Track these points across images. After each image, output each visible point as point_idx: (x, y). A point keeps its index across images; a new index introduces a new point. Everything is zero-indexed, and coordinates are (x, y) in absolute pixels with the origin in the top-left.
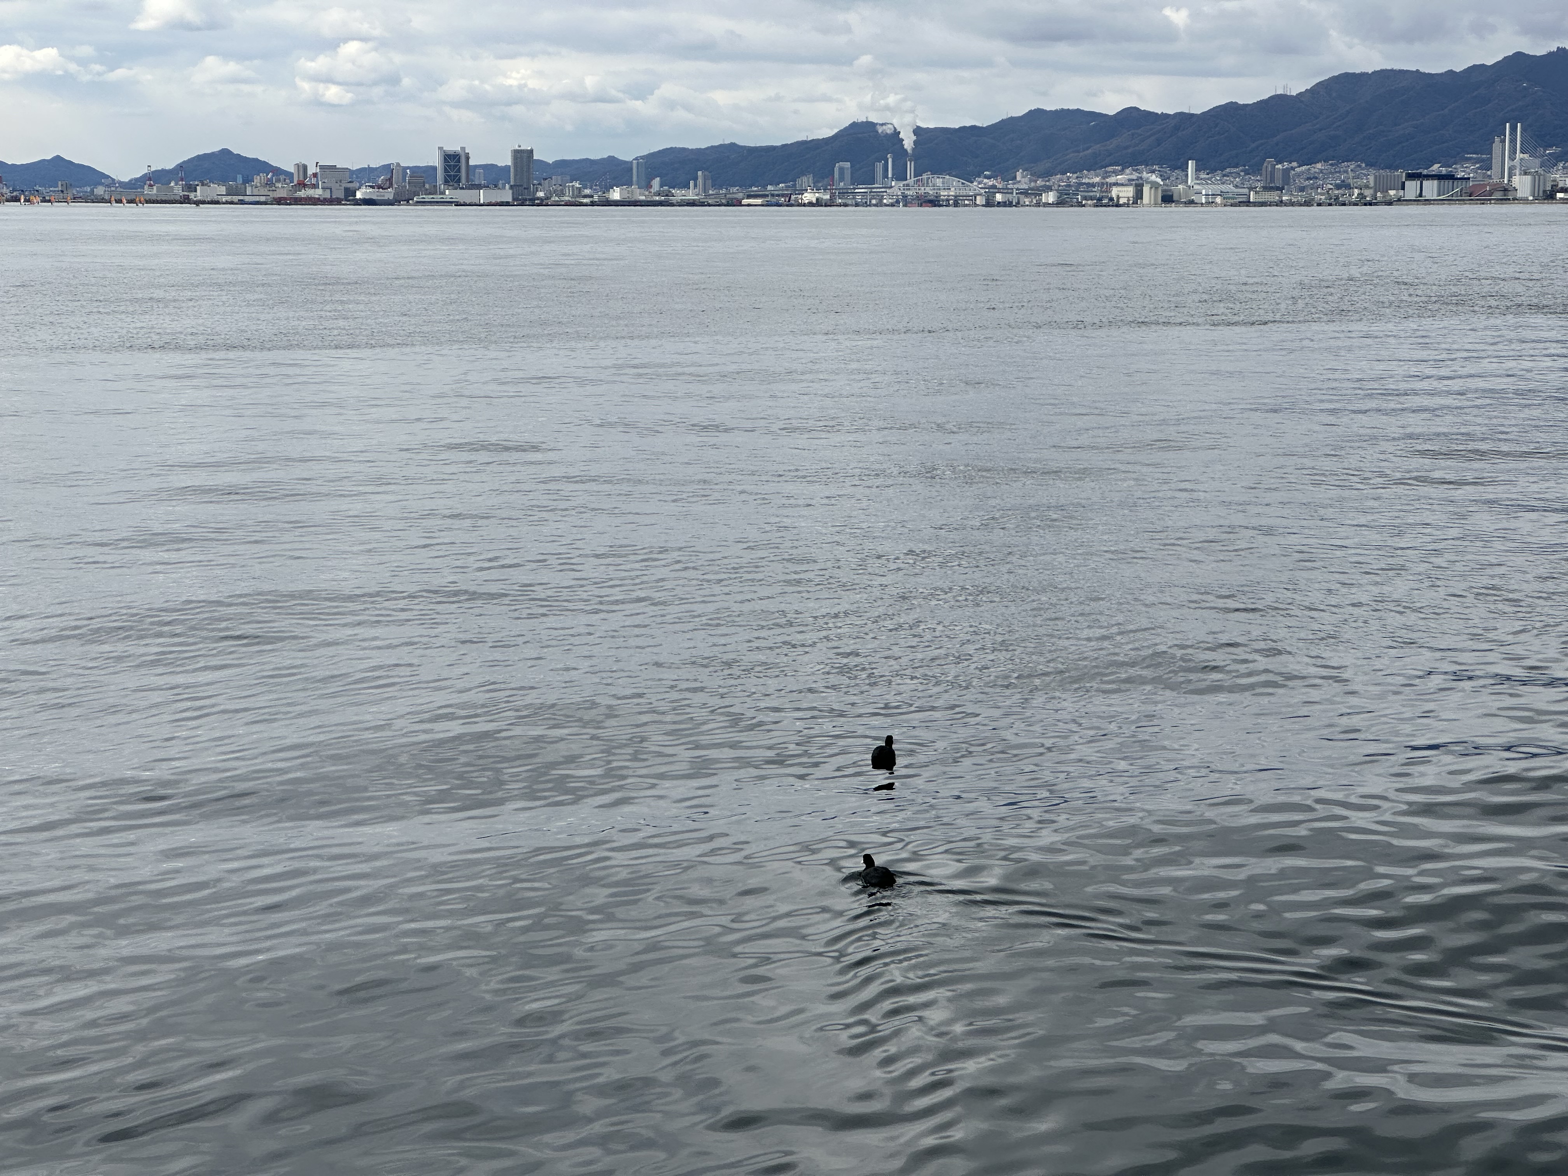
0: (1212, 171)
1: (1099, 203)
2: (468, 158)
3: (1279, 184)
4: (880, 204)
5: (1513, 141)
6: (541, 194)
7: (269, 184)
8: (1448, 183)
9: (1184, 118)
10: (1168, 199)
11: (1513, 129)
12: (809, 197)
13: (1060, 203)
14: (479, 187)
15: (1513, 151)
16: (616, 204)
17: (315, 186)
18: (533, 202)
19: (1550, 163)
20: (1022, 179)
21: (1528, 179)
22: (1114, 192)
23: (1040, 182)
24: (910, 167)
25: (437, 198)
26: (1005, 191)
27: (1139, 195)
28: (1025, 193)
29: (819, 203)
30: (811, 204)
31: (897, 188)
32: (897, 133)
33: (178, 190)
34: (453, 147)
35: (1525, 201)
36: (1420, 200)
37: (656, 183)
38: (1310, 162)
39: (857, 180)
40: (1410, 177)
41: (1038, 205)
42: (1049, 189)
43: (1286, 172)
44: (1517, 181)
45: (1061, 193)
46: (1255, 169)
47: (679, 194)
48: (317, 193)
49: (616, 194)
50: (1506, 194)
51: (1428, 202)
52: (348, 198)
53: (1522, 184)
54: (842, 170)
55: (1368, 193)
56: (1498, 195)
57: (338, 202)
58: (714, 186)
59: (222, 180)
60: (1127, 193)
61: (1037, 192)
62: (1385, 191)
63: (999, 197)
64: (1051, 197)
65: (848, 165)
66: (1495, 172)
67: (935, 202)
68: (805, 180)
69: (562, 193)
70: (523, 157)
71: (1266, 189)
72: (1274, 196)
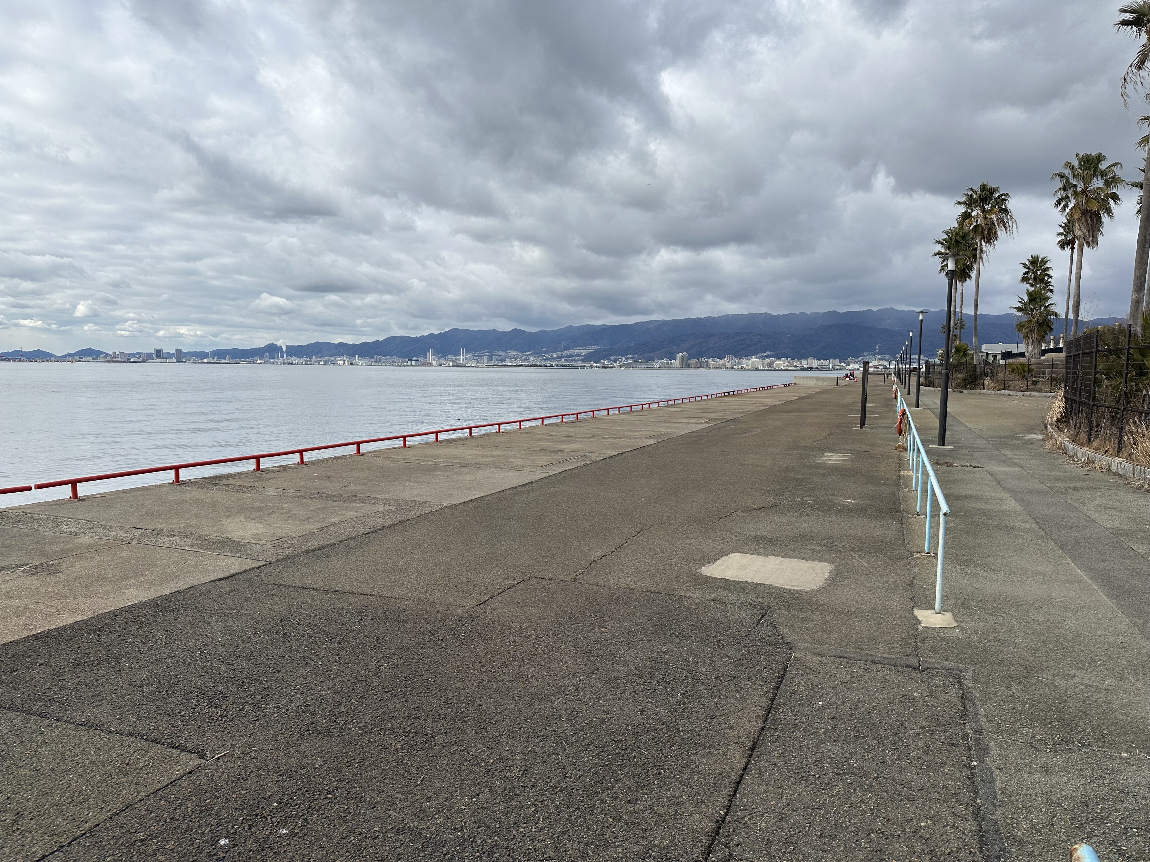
0: (362, 357)
1: (334, 364)
2: (163, 351)
3: (378, 361)
4: (277, 364)
5: (432, 353)
6: (184, 360)
7: (105, 357)
8: (418, 362)
9: (354, 345)
10: (352, 364)
11: (432, 350)
12: (258, 362)
13: (324, 364)
14: (166, 358)
15: (432, 355)
16: (206, 363)
17: (119, 358)
18: (182, 362)
19: (439, 358)
20: (314, 359)
21: (435, 361)
22: (338, 362)
23: (319, 359)
24: (285, 355)
25: (154, 361)
26: (310, 361)
27: (344, 363)
28: (315, 362)
29: (261, 363)
30: (259, 364)
31: (282, 360)
32: (281, 347)
33: (77, 358)
34: (158, 348)
35: (435, 366)
36: (411, 365)
37: (216, 358)
38: (385, 356)
39: (270, 358)
40: (409, 360)
41: (319, 364)
42: (321, 361)
43: (380, 358)
44: (433, 362)
45: (324, 362)
46: (372, 357)
47: (223, 361)
48: (119, 359)
49: (205, 360)
50: (431, 365)
51: (413, 366)
52: (128, 360)
53: (434, 363)
54: (266, 355)
55: (400, 364)
56: (429, 365)
57: (125, 362)
58: (232, 359)
59: (90, 356)
60: (341, 362)
61: (318, 362)
62: (403, 363)
63: (309, 363)
64: (322, 363)
65: (268, 354)
66: (428, 360)
67: (292, 364)
68: (257, 358)
69: (190, 360)
70: (179, 351)
71: (375, 362)
72: (377, 364)
